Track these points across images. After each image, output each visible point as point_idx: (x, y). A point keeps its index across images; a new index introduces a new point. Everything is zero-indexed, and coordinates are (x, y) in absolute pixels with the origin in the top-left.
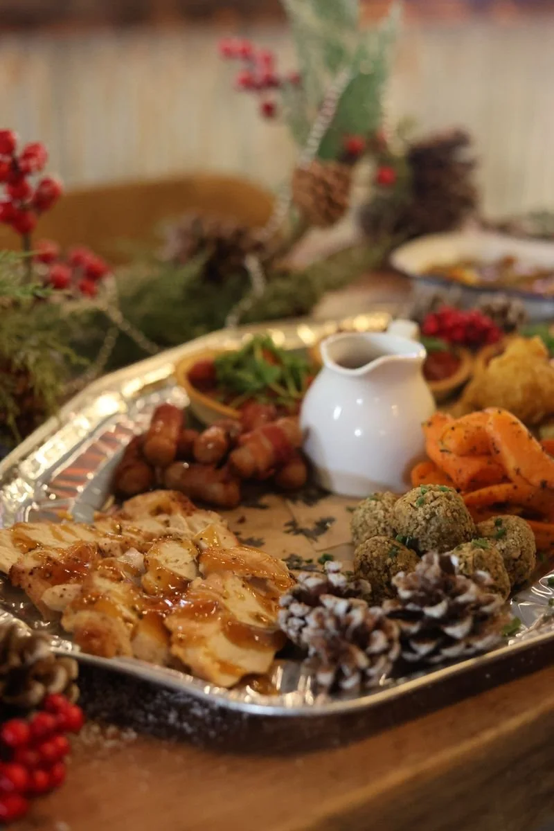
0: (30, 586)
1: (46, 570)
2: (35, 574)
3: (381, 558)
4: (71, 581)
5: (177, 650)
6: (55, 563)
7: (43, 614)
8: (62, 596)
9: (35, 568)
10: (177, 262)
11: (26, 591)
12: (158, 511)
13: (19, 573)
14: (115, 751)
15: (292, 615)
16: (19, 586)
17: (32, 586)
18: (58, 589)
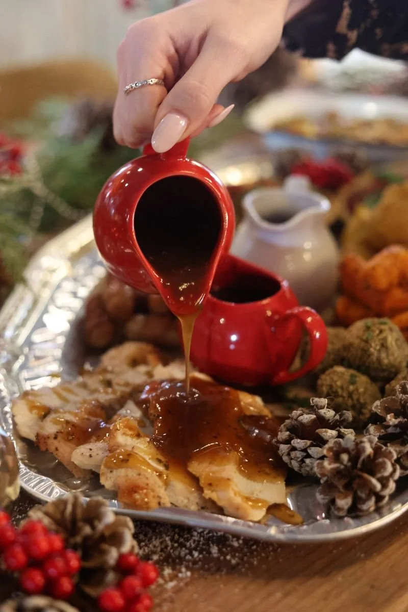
0: (57, 449)
1: (68, 434)
2: (59, 438)
3: (345, 386)
4: (92, 440)
5: (208, 493)
6: (74, 425)
7: (74, 472)
8: (91, 456)
9: (57, 432)
10: (76, 139)
11: (54, 454)
12: (135, 363)
13: (45, 439)
14: (177, 590)
15: (294, 449)
16: (47, 450)
17: (59, 448)
18: (84, 449)
